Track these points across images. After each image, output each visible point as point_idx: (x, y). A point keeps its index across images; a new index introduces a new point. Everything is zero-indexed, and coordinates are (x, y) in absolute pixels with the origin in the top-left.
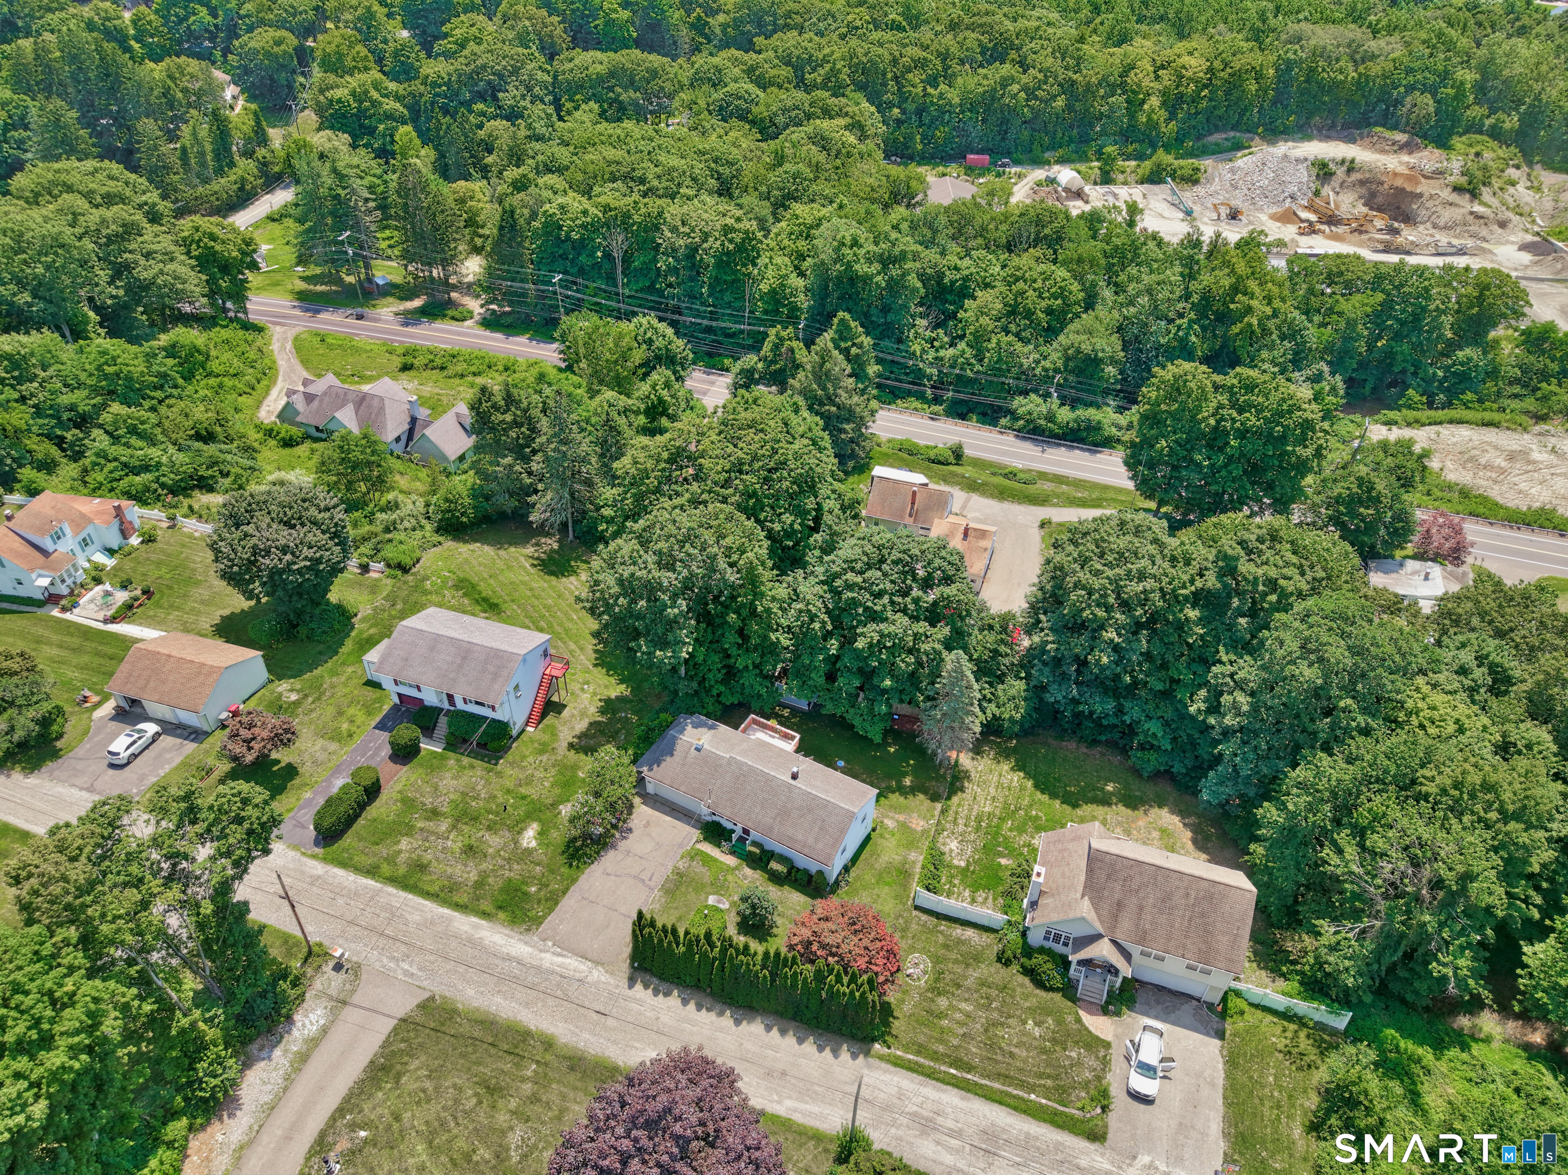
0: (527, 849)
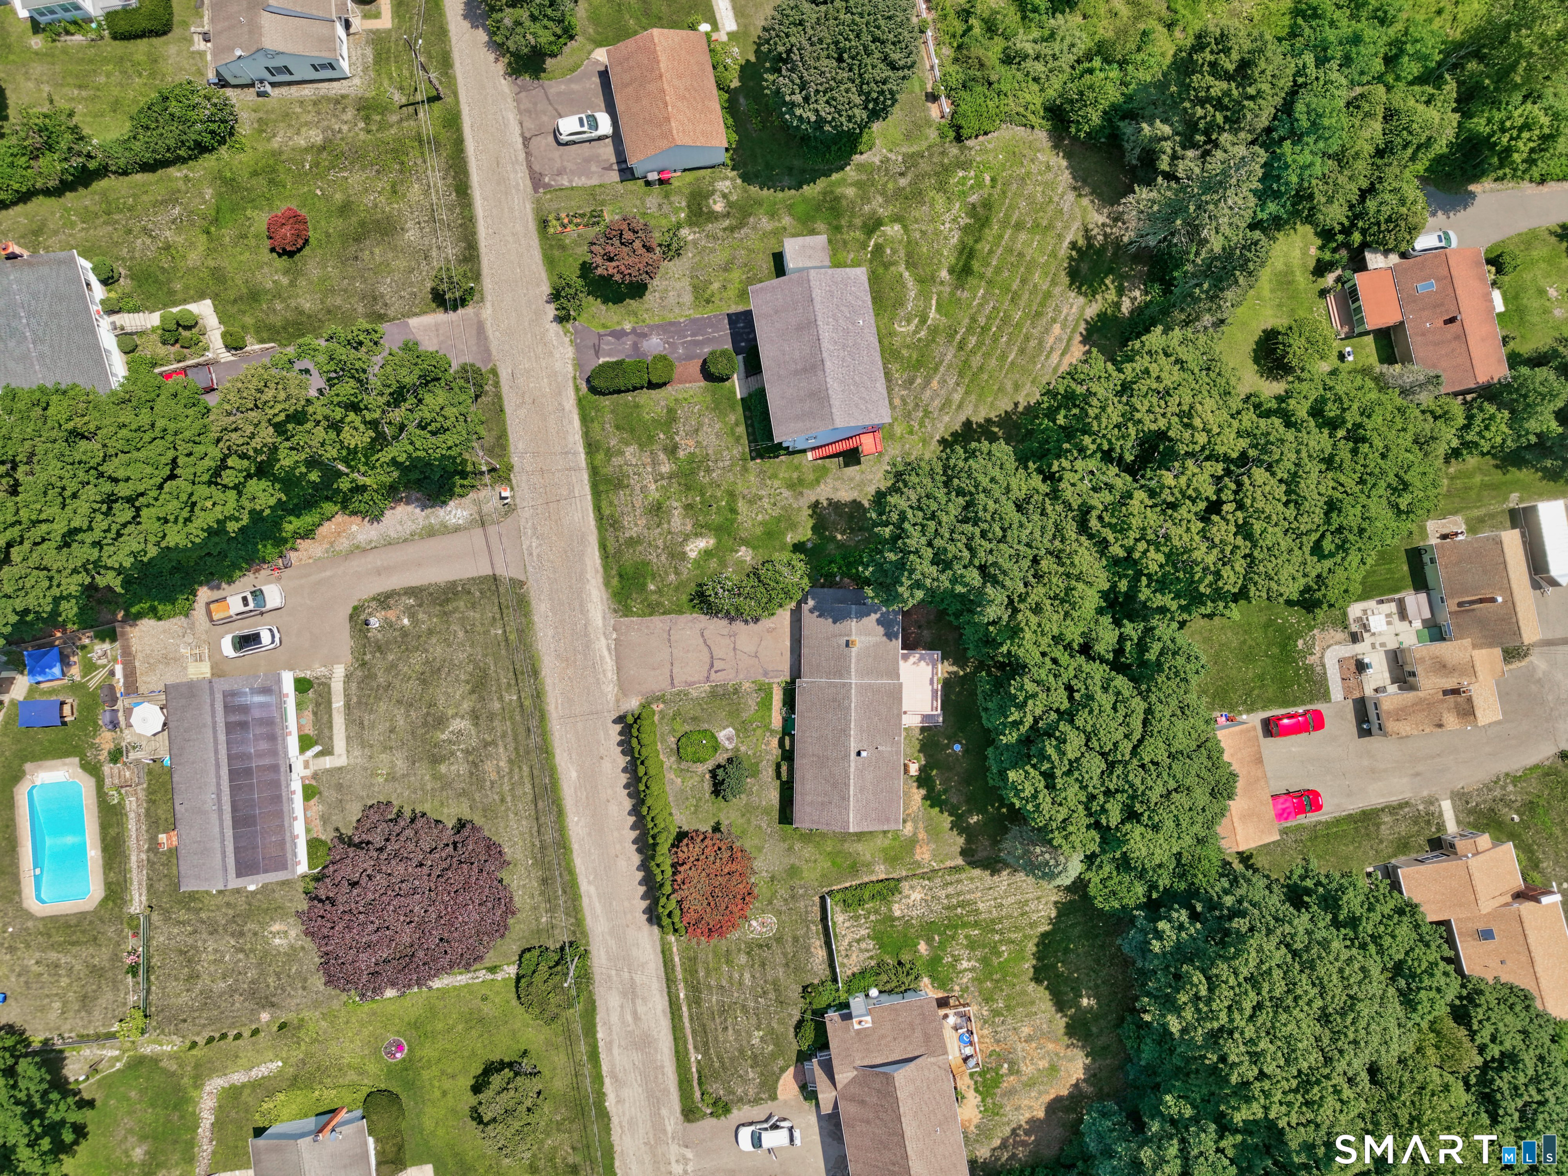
0: (684, 553)
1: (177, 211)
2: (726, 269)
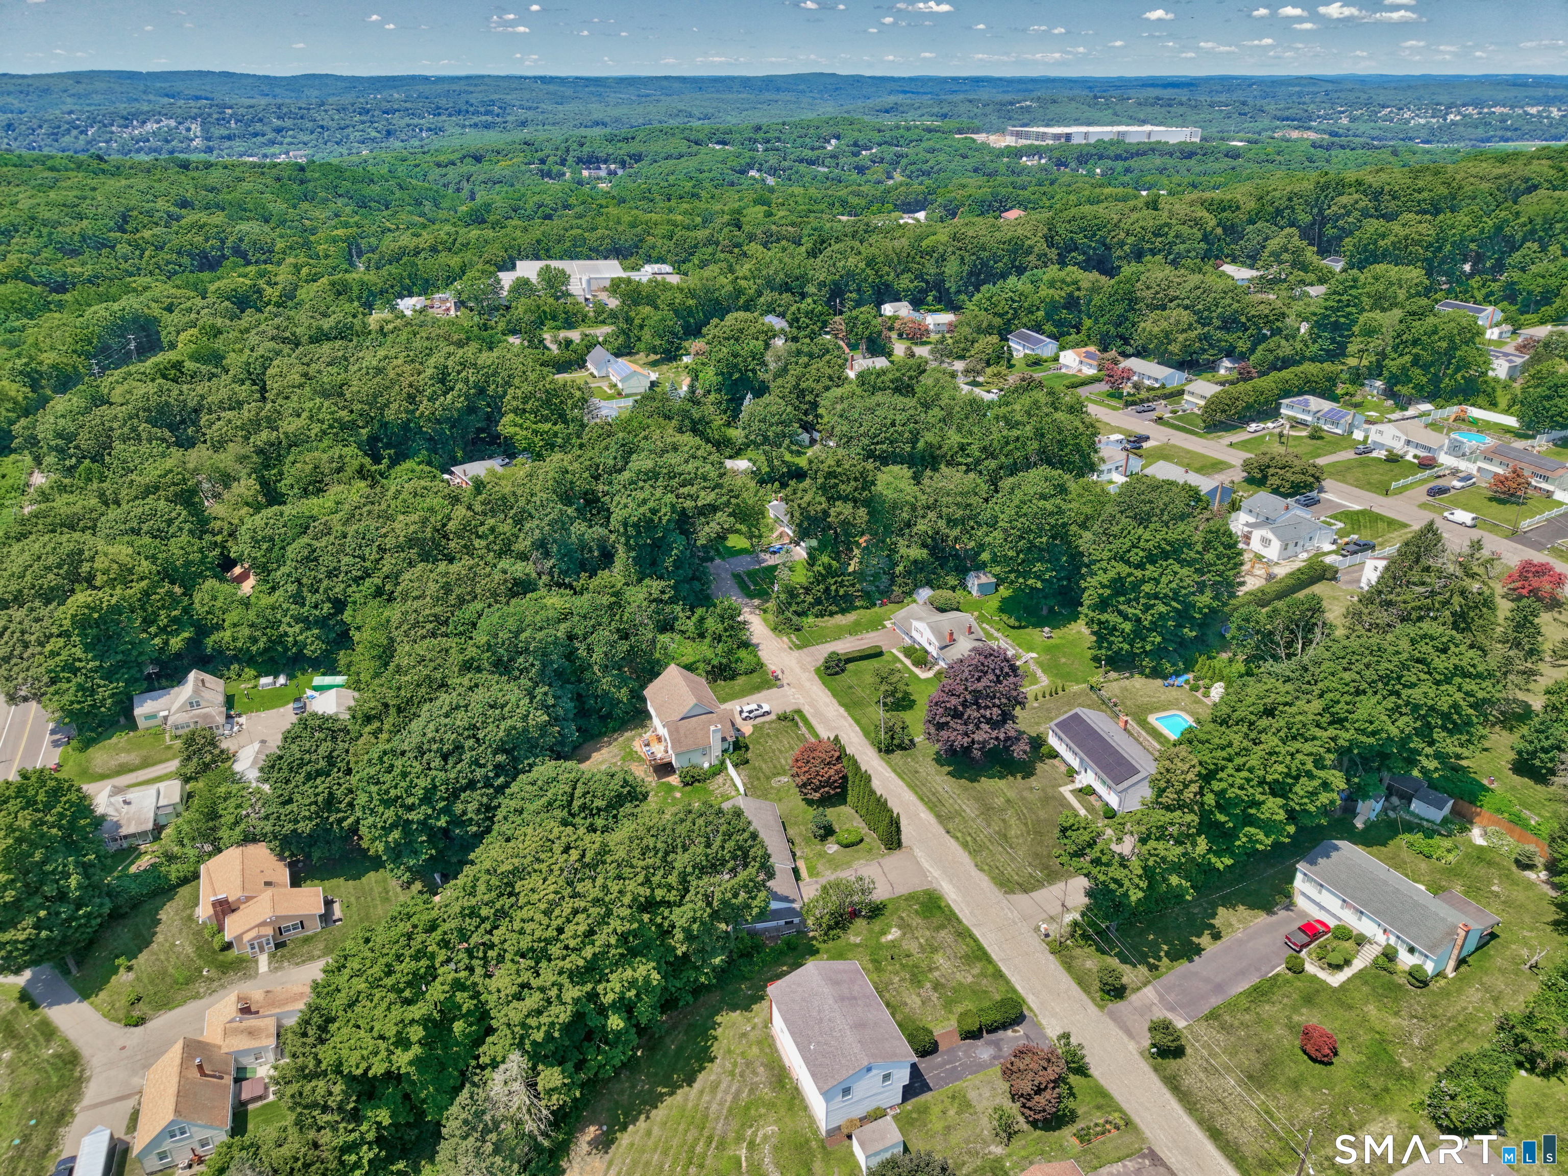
0: (900, 929)
1: (1416, 1041)
2: (948, 1128)
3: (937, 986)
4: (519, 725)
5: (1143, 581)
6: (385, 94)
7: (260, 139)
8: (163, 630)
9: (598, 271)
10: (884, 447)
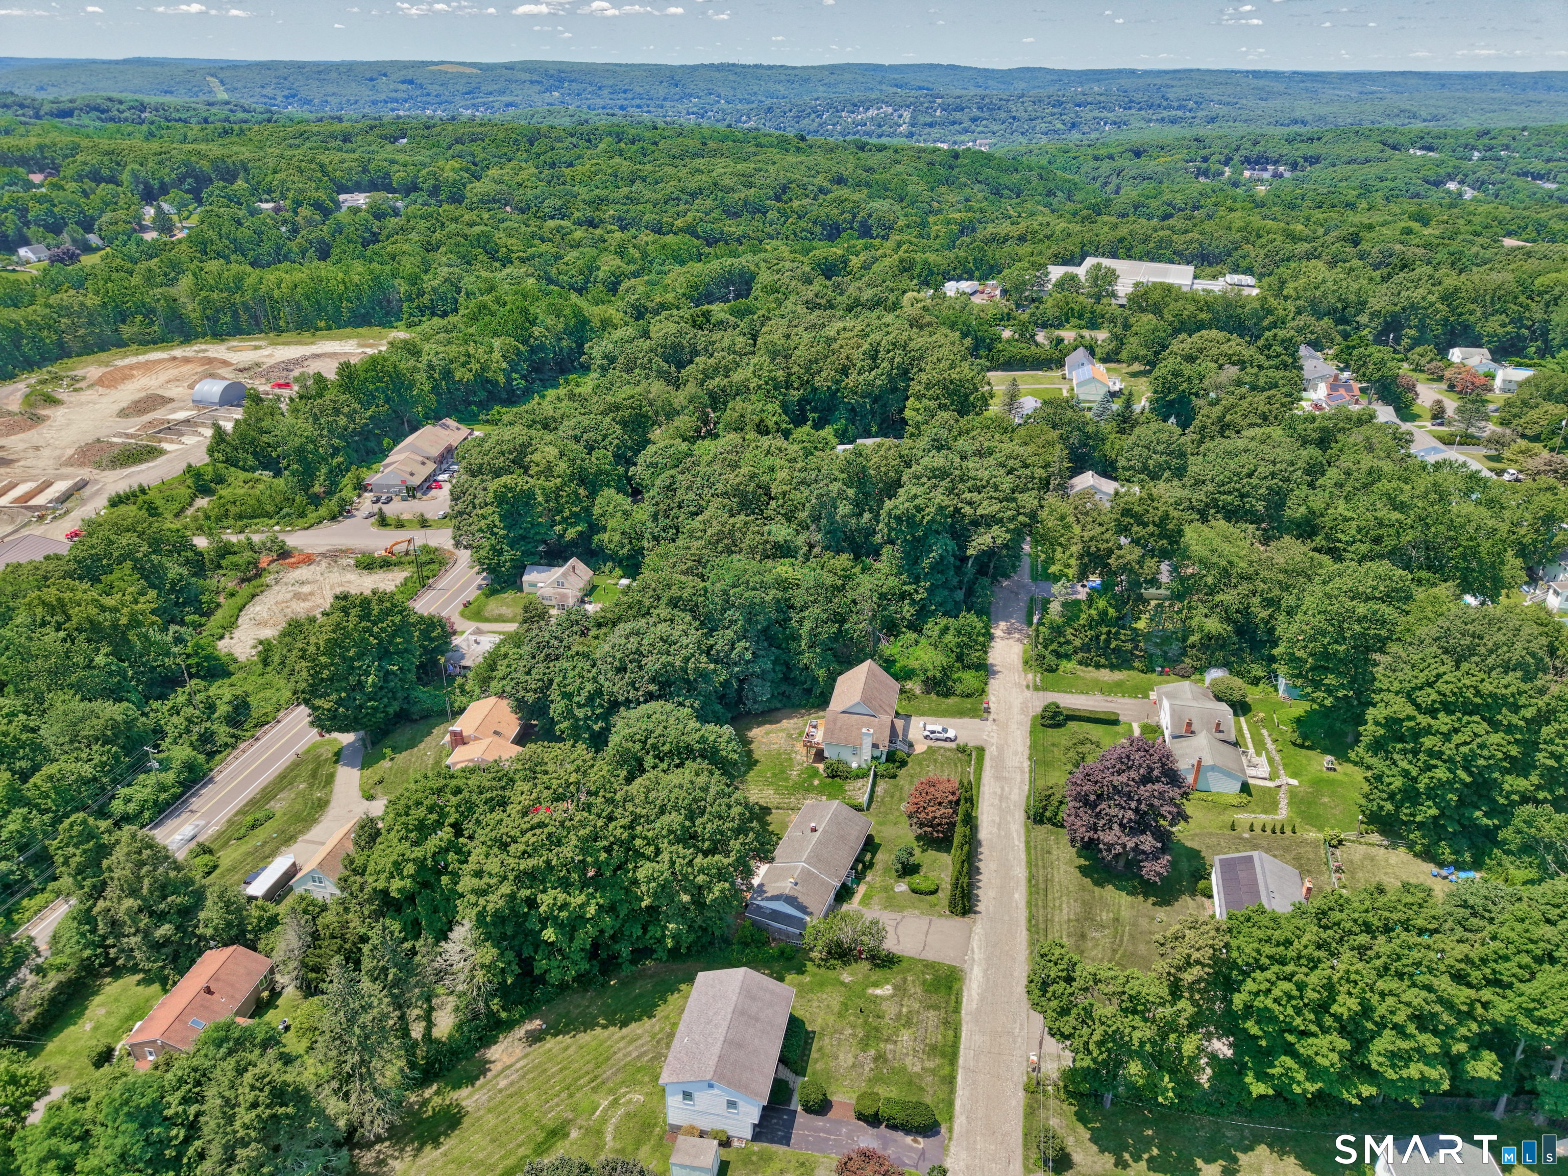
0: (894, 990)
3: (880, 1058)
4: (678, 663)
5: (1428, 731)
6: (1086, 88)
7: (957, 127)
8: (565, 520)
9: (1165, 273)
10: (1229, 498)
